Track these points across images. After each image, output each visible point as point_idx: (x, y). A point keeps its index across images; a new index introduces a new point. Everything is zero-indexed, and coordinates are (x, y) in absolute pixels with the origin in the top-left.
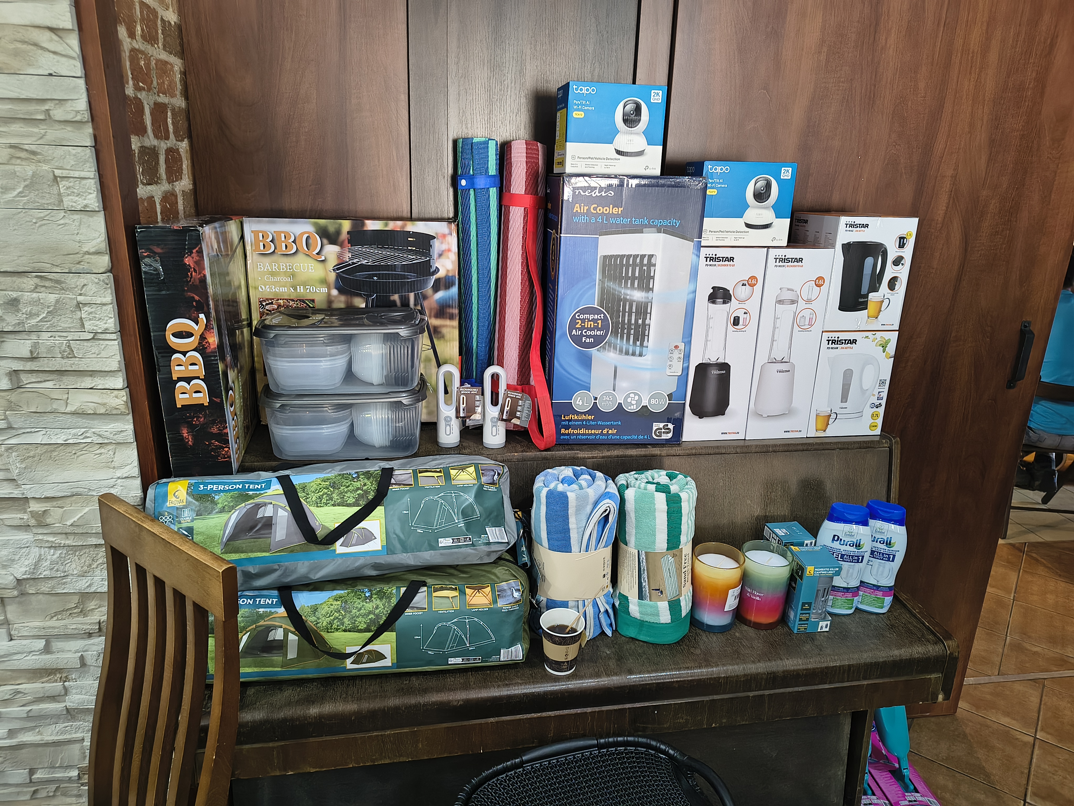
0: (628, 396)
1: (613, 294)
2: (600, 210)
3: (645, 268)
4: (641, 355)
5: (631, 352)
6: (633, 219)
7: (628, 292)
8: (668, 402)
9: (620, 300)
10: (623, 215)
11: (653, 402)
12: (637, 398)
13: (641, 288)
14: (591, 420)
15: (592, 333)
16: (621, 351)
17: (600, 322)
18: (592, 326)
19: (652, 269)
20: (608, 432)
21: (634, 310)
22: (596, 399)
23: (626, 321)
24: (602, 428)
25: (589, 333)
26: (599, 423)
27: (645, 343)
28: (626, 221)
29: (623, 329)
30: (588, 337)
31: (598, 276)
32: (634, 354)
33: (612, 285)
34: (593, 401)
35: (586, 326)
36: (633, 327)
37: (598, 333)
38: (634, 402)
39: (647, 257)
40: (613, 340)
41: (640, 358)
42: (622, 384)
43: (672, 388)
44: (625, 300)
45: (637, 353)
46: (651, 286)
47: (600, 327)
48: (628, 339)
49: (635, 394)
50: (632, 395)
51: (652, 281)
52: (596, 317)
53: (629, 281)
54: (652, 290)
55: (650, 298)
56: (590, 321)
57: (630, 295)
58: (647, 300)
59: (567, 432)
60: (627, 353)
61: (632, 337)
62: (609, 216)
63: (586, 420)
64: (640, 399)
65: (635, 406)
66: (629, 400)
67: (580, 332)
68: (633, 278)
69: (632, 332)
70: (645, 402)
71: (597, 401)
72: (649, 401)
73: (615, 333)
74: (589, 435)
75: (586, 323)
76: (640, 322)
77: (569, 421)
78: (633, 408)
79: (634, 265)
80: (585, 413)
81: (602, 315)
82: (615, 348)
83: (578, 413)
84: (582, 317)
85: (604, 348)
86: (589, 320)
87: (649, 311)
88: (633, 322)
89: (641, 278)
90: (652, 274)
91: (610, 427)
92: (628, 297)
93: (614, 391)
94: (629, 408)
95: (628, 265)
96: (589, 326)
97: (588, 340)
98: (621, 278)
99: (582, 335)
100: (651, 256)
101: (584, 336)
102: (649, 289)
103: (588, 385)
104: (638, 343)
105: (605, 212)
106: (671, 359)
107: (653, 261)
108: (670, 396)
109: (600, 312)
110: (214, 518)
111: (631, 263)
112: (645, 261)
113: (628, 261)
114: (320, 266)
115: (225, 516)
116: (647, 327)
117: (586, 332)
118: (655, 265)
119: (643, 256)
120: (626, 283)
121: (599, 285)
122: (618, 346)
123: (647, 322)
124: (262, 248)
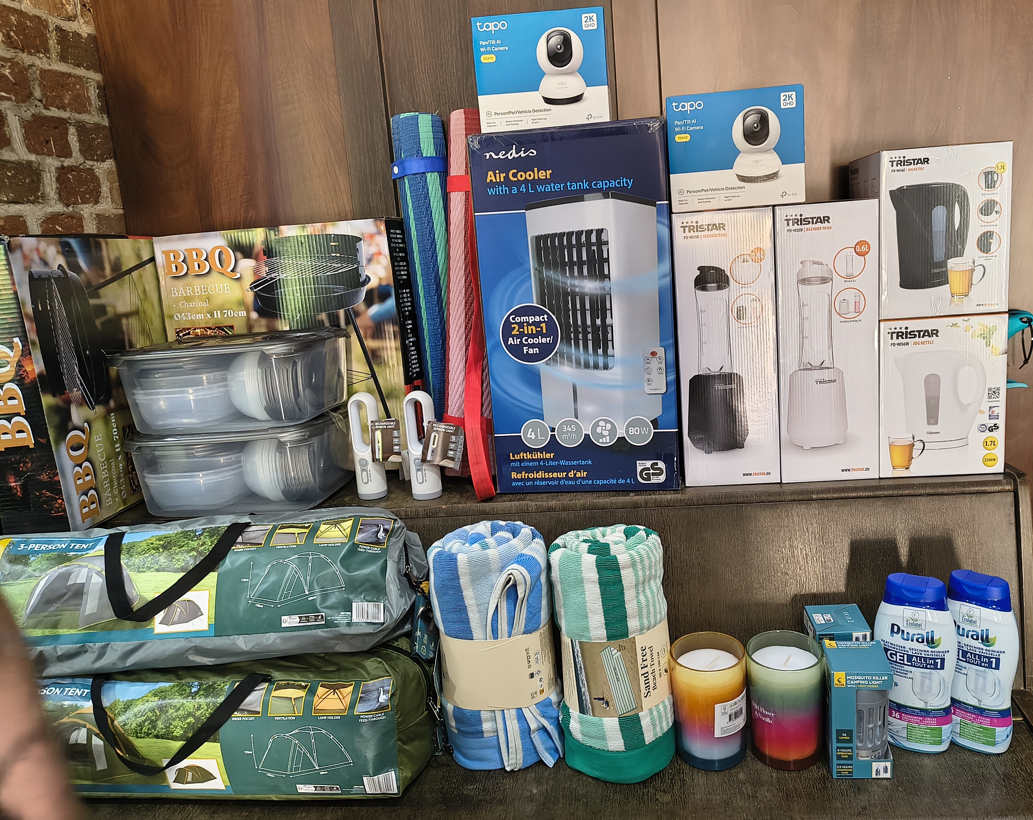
0: (596, 425)
1: (557, 288)
2: (522, 176)
3: (595, 248)
4: (606, 367)
5: (592, 364)
6: (568, 184)
7: (577, 282)
8: (653, 431)
9: (566, 294)
10: (553, 179)
11: (632, 431)
12: (609, 426)
13: (592, 275)
14: (550, 459)
15: (536, 341)
16: (578, 363)
17: (543, 325)
18: (534, 332)
19: (604, 248)
20: (575, 474)
21: (588, 306)
22: (553, 430)
23: (579, 323)
24: (567, 469)
25: (531, 341)
26: (562, 463)
27: (610, 351)
28: (558, 187)
29: (576, 333)
30: (533, 346)
31: (532, 263)
32: (596, 367)
33: (550, 274)
34: (550, 433)
35: (526, 332)
36: (589, 330)
37: (544, 340)
38: (606, 433)
39: (594, 233)
40: (565, 349)
41: (605, 371)
42: (587, 408)
43: (657, 412)
44: (574, 295)
45: (601, 364)
46: (606, 272)
47: (544, 332)
48: (586, 347)
49: (607, 421)
50: (602, 423)
51: (606, 265)
52: (537, 319)
53: (576, 268)
54: (608, 276)
55: (607, 289)
56: (531, 325)
57: (580, 287)
58: (603, 292)
59: (519, 476)
60: (587, 366)
61: (590, 344)
62: (536, 182)
63: (544, 460)
64: (613, 430)
65: (608, 437)
66: (599, 430)
67: (519, 340)
68: (580, 263)
69: (590, 336)
70: (621, 433)
71: (556, 433)
72: (627, 431)
73: (567, 339)
74: (549, 479)
75: (526, 328)
76: (598, 322)
77: (521, 461)
78: (606, 441)
79: (579, 246)
80: (541, 450)
81: (546, 316)
82: (570, 360)
83: (531, 450)
84: (518, 320)
85: (554, 360)
86: (529, 324)
87: (608, 307)
88: (589, 322)
89: (591, 262)
90: (605, 256)
91: (578, 468)
92: (577, 290)
93: (577, 418)
94: (601, 440)
95: (570, 246)
96: (530, 332)
97: (531, 351)
98: (564, 264)
99: (522, 345)
100: (600, 232)
101: (526, 345)
102: (605, 277)
103: (541, 412)
104: (600, 351)
105: (528, 178)
106: (648, 371)
107: (604, 237)
108: (655, 423)
109: (540, 312)
110: (21, 584)
111: (574, 242)
112: (593, 239)
113: (570, 240)
114: (235, 285)
115: (33, 582)
116: (609, 329)
117: (526, 340)
118: (607, 243)
119: (589, 232)
120: (572, 270)
121: (535, 276)
122: (573, 357)
123: (608, 321)
124: (174, 270)
